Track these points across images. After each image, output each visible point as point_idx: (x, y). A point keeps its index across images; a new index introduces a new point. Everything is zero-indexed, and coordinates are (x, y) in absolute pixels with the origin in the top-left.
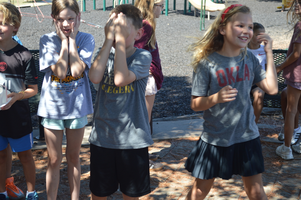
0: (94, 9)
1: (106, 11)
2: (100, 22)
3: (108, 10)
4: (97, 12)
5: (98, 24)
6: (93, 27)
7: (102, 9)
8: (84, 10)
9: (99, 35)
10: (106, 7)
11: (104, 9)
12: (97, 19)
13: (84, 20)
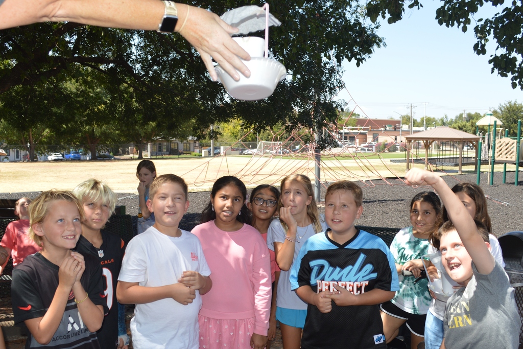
0: (503, 183)
1: (519, 185)
2: (508, 199)
3: (521, 185)
4: (507, 186)
5: (506, 202)
6: (499, 205)
7: (514, 184)
8: (491, 184)
9: (505, 214)
10: (519, 181)
11: (516, 183)
12: (505, 195)
13: (489, 195)
